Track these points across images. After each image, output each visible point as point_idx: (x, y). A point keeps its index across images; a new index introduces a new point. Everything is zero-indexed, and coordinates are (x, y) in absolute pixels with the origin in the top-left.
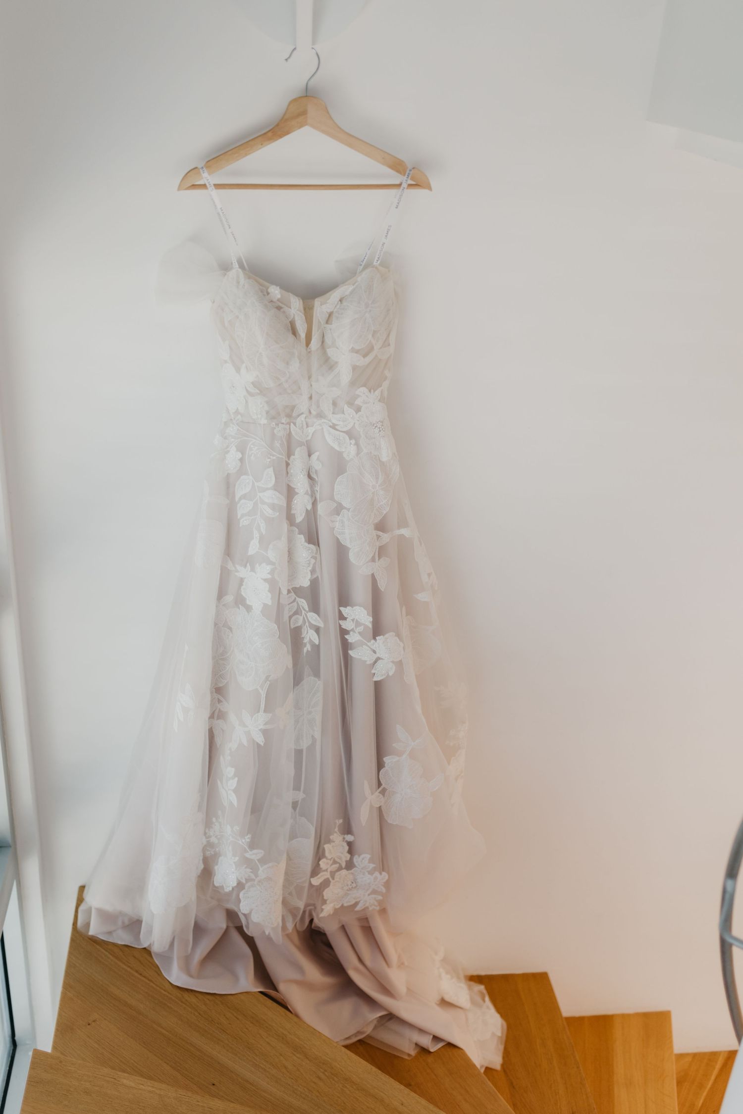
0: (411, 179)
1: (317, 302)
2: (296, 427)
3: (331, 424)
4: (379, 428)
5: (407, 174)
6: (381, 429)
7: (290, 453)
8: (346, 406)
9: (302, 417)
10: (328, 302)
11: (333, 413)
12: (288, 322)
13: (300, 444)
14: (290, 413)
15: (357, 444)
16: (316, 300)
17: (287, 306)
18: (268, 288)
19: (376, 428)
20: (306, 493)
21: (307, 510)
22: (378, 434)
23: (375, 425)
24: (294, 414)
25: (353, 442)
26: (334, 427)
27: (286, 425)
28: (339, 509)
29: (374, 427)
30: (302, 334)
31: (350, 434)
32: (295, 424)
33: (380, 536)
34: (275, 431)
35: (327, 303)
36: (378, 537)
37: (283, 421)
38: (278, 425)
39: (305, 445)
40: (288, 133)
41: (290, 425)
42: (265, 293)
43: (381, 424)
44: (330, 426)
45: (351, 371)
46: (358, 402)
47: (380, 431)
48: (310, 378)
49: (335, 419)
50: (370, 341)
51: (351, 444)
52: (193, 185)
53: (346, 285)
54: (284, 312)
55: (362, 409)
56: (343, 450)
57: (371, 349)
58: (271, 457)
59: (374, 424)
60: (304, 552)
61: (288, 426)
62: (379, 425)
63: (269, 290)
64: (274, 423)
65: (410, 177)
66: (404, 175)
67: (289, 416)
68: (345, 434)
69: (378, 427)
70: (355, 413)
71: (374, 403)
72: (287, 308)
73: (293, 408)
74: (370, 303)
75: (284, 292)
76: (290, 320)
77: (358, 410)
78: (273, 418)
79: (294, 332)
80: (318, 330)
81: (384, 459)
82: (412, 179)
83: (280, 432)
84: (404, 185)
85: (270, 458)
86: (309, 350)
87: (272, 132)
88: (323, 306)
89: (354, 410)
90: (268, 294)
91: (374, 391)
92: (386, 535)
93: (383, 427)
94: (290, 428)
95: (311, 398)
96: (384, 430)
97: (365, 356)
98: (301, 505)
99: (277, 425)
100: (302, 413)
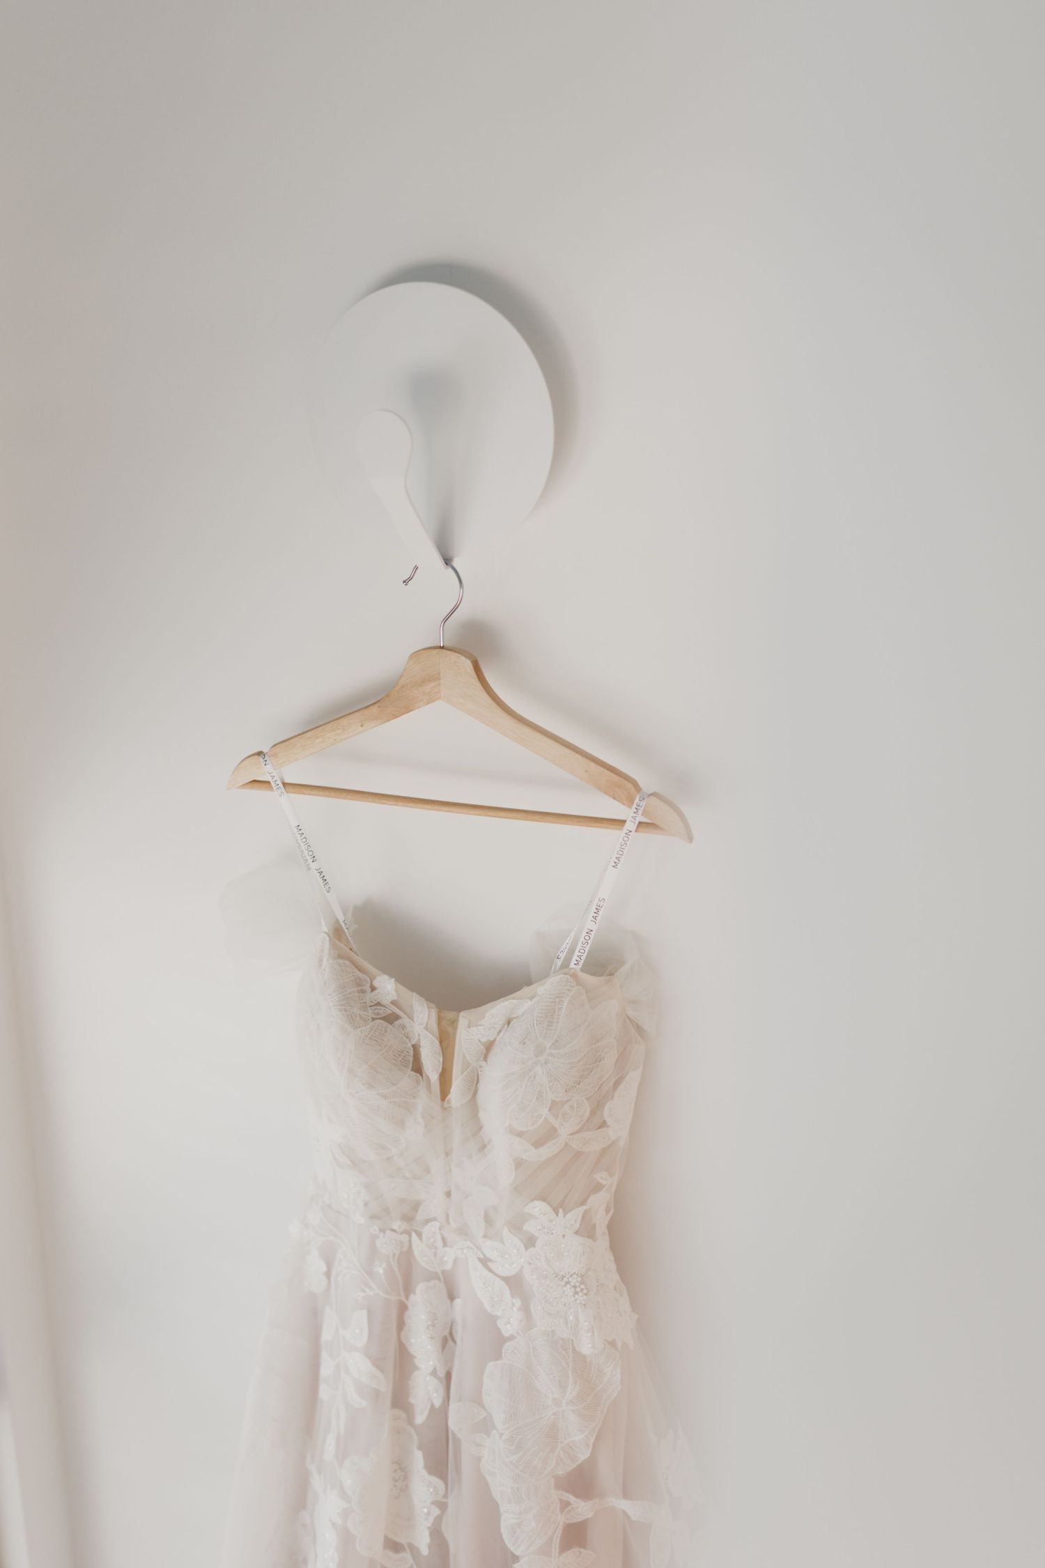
0: (642, 815)
1: (464, 1018)
2: (422, 1241)
3: (482, 1256)
4: (575, 1287)
5: (635, 806)
6: (578, 1289)
7: (408, 1289)
8: (506, 1230)
9: (434, 1226)
10: (480, 1023)
11: (484, 1237)
12: (410, 1045)
13: (431, 1276)
14: (410, 1214)
15: (526, 1309)
16: (462, 1014)
17: (409, 1017)
18: (372, 978)
19: (568, 1286)
20: (434, 1373)
21: (432, 1406)
22: (573, 1299)
23: (565, 1279)
24: (420, 1216)
25: (518, 1302)
26: (485, 1261)
27: (402, 1233)
28: (485, 1426)
29: (562, 1283)
30: (434, 1076)
31: (515, 1283)
32: (419, 1235)
33: (568, 1504)
34: (378, 1243)
35: (481, 1025)
36: (565, 1505)
37: (395, 1227)
38: (384, 1232)
39: (440, 1280)
40: (408, 710)
41: (410, 1236)
42: (368, 988)
43: (579, 1279)
44: (480, 1259)
45: (514, 1168)
46: (530, 1227)
47: (576, 1293)
48: (447, 1154)
49: (490, 1248)
50: (546, 1119)
51: (513, 1304)
52: (255, 781)
53: (514, 999)
54: (403, 1027)
55: (539, 1243)
56: (499, 1314)
57: (552, 1133)
58: (367, 1290)
59: (563, 1277)
60: (423, 1487)
61: (404, 1238)
62: (574, 1281)
63: (375, 983)
64: (376, 1228)
65: (640, 812)
66: (630, 806)
67: (408, 1218)
68: (503, 1283)
69: (572, 1284)
70: (522, 1246)
71: (564, 1236)
72: (408, 1020)
73: (416, 1206)
74: (548, 1046)
75: (400, 987)
76: (413, 1042)
77: (530, 1242)
78: (374, 1217)
79: (418, 1068)
80: (462, 1073)
81: (586, 1348)
82: (645, 813)
83: (387, 1245)
84: (630, 825)
85: (363, 1291)
86: (446, 1105)
87: (379, 707)
88: (472, 1028)
89: (522, 1242)
90: (373, 989)
91: (565, 1213)
92: (582, 1504)
93: (583, 1286)
94: (410, 1242)
95: (448, 1194)
96: (585, 1291)
97: (538, 1144)
98: (425, 1391)
99: (382, 1231)
100: (434, 1219)
